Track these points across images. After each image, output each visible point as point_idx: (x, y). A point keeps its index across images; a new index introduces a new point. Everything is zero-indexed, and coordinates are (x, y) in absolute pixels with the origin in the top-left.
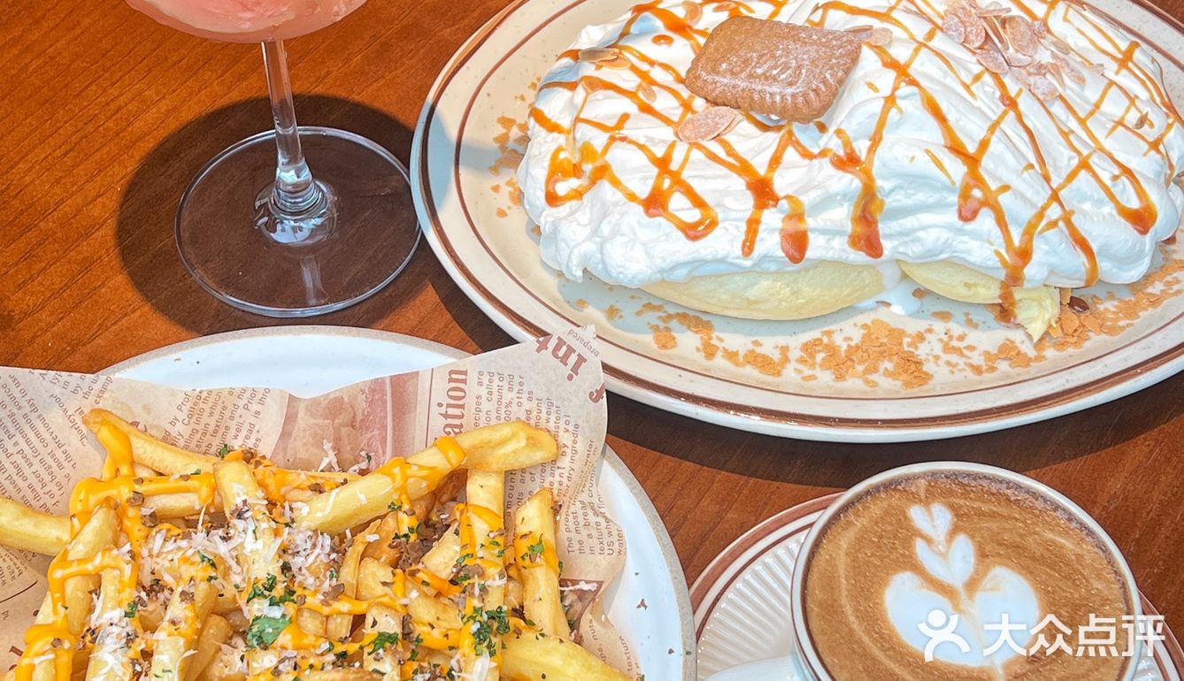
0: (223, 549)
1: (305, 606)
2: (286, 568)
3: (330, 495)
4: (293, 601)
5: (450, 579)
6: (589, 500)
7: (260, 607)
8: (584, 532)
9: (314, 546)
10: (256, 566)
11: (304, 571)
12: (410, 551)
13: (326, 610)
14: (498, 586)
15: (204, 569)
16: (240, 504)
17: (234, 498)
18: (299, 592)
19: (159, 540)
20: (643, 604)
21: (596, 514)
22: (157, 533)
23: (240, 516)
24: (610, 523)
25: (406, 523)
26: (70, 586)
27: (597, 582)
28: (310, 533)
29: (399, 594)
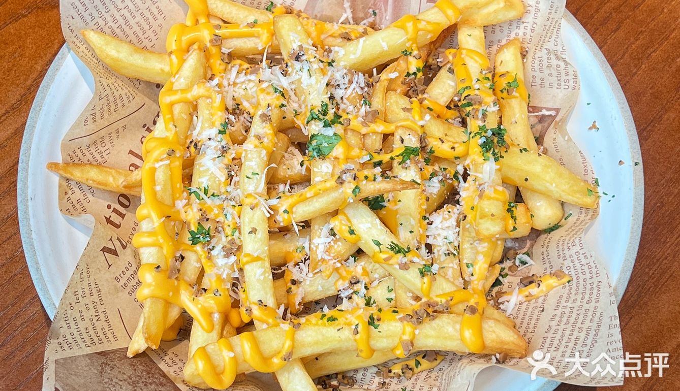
0: (284, 82)
1: (349, 127)
2: (332, 98)
3: (359, 41)
4: (340, 123)
5: (446, 105)
6: (554, 48)
7: (316, 128)
8: (546, 72)
9: (351, 82)
10: (311, 97)
11: (345, 101)
12: (417, 85)
13: (364, 130)
14: (493, 112)
15: (278, 99)
16: (297, 49)
17: (291, 44)
18: (344, 116)
19: (234, 72)
20: (594, 127)
21: (558, 58)
22: (232, 67)
23: (297, 58)
24: (569, 66)
25: (414, 64)
26: (177, 109)
27: (555, 109)
28: (345, 71)
29: (417, 117)
